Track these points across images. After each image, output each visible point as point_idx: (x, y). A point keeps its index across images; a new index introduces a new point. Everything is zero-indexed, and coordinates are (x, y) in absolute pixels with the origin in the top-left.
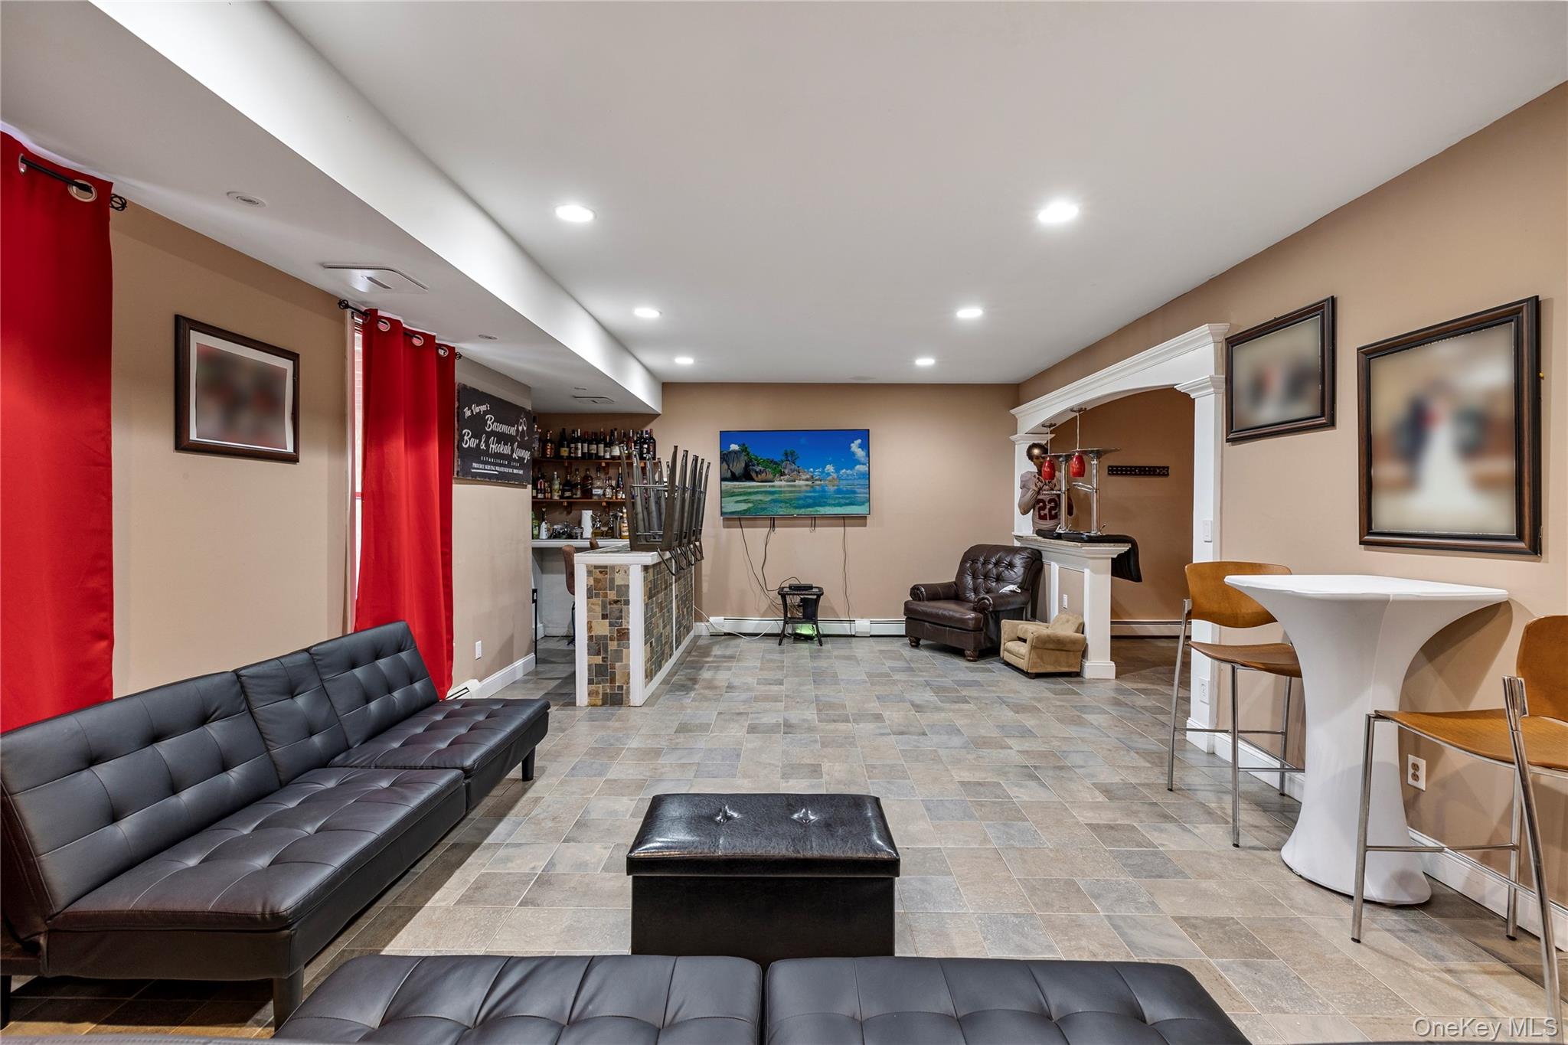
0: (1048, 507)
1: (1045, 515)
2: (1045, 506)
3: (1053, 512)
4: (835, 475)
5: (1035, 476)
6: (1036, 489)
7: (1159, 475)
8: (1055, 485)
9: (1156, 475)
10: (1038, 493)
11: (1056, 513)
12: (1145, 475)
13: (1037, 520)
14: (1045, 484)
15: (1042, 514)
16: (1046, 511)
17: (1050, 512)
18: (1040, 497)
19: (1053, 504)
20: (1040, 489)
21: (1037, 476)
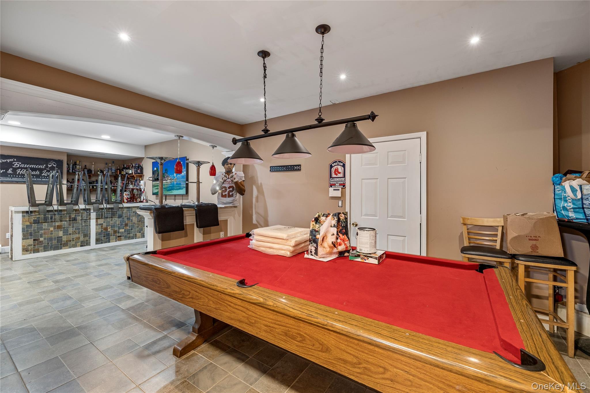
0: (228, 190)
1: (226, 195)
2: (226, 190)
3: (231, 193)
4: (176, 177)
5: (223, 174)
6: (222, 181)
7: (296, 170)
8: (235, 179)
9: (295, 170)
10: (223, 183)
11: (233, 194)
12: (289, 170)
13: (220, 197)
14: (229, 178)
15: (224, 194)
16: (227, 193)
17: (229, 193)
18: (224, 185)
19: (231, 189)
20: (225, 181)
21: (224, 174)
